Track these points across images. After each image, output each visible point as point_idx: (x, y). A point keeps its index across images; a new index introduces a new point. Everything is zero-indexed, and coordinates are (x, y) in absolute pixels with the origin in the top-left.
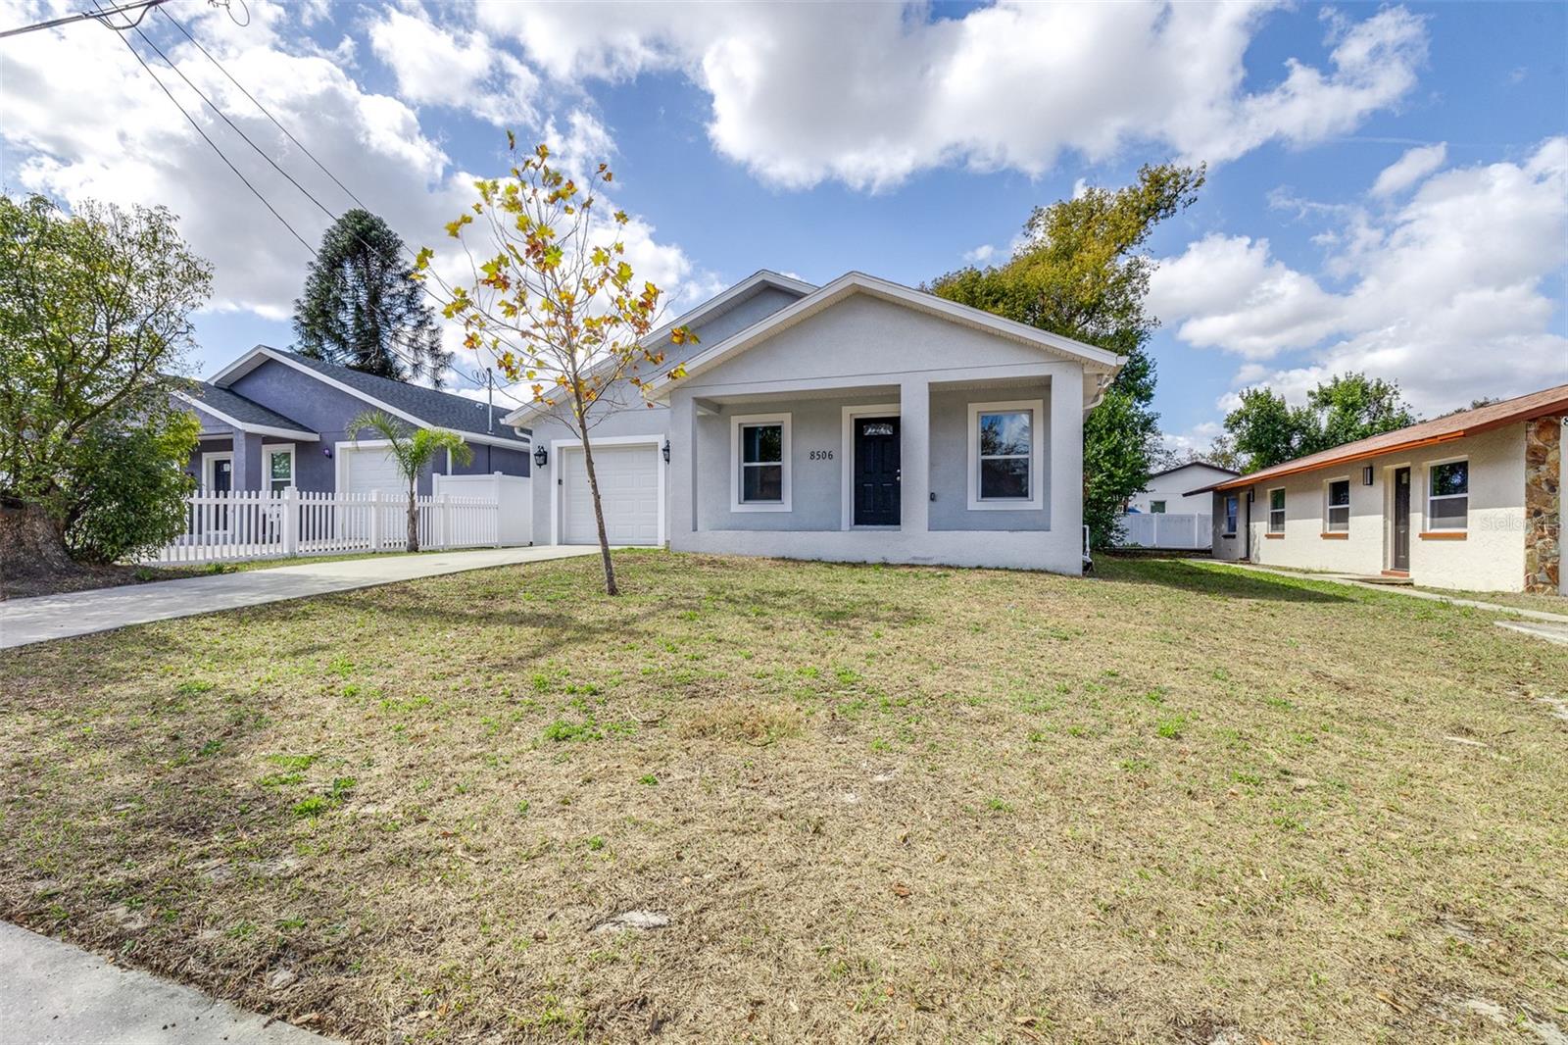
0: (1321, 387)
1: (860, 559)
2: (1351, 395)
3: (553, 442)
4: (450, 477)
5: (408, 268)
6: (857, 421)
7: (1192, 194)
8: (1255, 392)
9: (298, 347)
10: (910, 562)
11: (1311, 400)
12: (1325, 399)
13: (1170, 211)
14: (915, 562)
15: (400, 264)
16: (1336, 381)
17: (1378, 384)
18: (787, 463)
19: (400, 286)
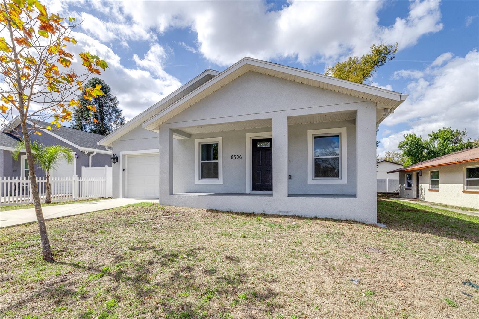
0: (433, 133)
1: (251, 211)
2: (447, 135)
3: (121, 152)
4: (90, 168)
5: (113, 97)
6: (253, 140)
7: (392, 55)
8: (410, 134)
9: (75, 124)
10: (278, 213)
11: (430, 137)
12: (435, 137)
13: (383, 63)
14: (281, 214)
15: (110, 96)
16: (440, 130)
17: (457, 131)
18: (220, 161)
19: (110, 103)
